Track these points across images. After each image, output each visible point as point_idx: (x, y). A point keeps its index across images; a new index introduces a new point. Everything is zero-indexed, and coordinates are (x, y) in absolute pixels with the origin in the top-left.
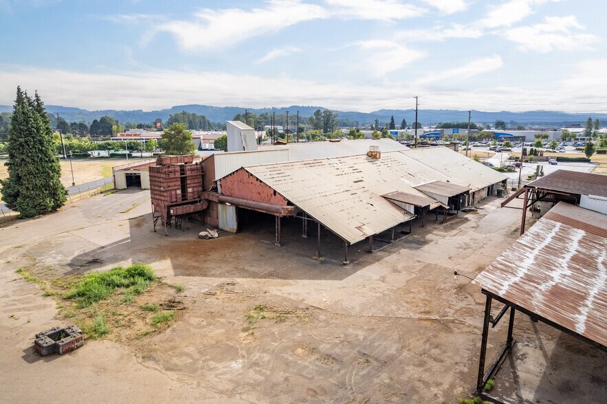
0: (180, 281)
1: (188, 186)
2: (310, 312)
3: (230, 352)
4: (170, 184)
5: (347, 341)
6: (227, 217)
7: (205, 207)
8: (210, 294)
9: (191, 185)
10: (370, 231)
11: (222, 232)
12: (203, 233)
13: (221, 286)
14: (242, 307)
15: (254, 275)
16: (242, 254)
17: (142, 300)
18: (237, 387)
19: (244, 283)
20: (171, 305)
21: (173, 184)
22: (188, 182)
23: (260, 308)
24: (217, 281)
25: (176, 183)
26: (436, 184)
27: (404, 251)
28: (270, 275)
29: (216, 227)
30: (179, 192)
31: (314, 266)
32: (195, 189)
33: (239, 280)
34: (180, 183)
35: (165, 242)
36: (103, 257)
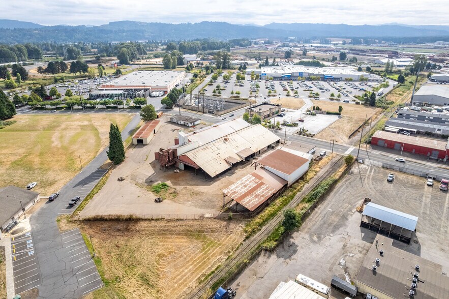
0: (175, 187)
2: (201, 194)
3: (189, 201)
5: (208, 199)
6: (182, 166)
7: (175, 163)
8: (182, 190)
10: (218, 173)
11: (180, 170)
12: (175, 171)
13: (184, 188)
14: (189, 192)
15: (191, 185)
16: (187, 178)
17: (169, 191)
18: (190, 205)
19: (189, 187)
20: (175, 192)
21: (166, 158)
22: (170, 156)
23: (193, 193)
24: (183, 187)
26: (230, 158)
27: (227, 177)
28: (194, 185)
29: (178, 168)
30: (168, 160)
31: (204, 182)
33: (188, 186)
34: (168, 157)
35: (166, 174)
36: (153, 180)
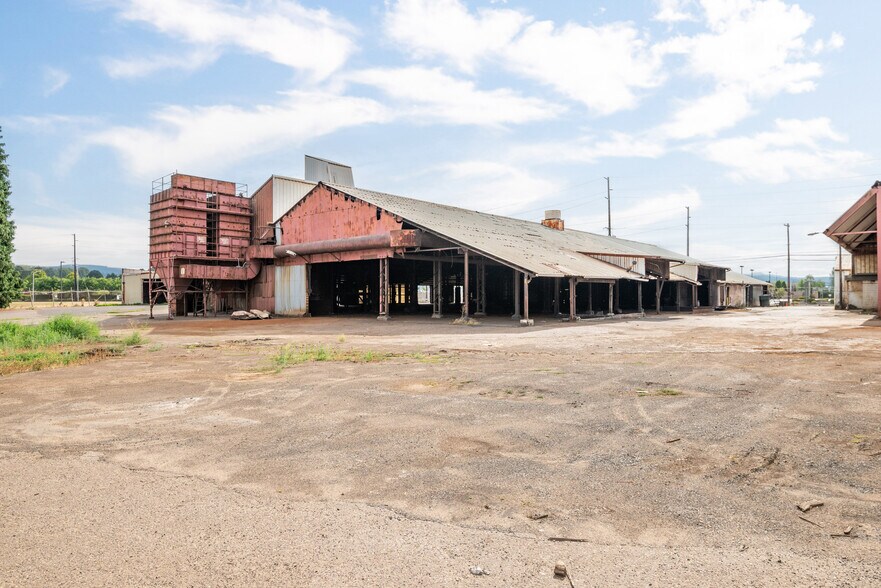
1: (221, 233)
4: (184, 221)
6: (291, 287)
7: (251, 275)
9: (227, 233)
12: (239, 313)
21: (190, 222)
22: (222, 225)
25: (198, 223)
30: (202, 240)
32: (236, 242)
34: (204, 223)
